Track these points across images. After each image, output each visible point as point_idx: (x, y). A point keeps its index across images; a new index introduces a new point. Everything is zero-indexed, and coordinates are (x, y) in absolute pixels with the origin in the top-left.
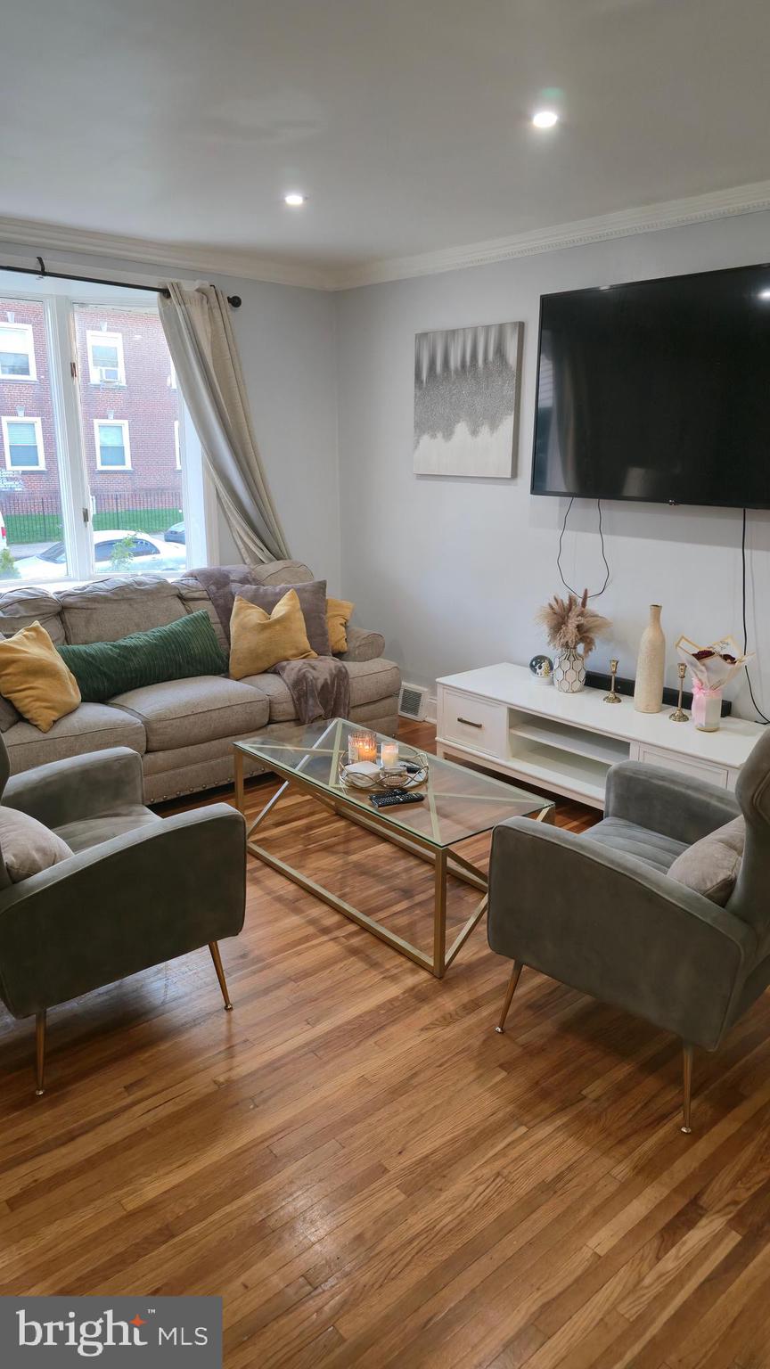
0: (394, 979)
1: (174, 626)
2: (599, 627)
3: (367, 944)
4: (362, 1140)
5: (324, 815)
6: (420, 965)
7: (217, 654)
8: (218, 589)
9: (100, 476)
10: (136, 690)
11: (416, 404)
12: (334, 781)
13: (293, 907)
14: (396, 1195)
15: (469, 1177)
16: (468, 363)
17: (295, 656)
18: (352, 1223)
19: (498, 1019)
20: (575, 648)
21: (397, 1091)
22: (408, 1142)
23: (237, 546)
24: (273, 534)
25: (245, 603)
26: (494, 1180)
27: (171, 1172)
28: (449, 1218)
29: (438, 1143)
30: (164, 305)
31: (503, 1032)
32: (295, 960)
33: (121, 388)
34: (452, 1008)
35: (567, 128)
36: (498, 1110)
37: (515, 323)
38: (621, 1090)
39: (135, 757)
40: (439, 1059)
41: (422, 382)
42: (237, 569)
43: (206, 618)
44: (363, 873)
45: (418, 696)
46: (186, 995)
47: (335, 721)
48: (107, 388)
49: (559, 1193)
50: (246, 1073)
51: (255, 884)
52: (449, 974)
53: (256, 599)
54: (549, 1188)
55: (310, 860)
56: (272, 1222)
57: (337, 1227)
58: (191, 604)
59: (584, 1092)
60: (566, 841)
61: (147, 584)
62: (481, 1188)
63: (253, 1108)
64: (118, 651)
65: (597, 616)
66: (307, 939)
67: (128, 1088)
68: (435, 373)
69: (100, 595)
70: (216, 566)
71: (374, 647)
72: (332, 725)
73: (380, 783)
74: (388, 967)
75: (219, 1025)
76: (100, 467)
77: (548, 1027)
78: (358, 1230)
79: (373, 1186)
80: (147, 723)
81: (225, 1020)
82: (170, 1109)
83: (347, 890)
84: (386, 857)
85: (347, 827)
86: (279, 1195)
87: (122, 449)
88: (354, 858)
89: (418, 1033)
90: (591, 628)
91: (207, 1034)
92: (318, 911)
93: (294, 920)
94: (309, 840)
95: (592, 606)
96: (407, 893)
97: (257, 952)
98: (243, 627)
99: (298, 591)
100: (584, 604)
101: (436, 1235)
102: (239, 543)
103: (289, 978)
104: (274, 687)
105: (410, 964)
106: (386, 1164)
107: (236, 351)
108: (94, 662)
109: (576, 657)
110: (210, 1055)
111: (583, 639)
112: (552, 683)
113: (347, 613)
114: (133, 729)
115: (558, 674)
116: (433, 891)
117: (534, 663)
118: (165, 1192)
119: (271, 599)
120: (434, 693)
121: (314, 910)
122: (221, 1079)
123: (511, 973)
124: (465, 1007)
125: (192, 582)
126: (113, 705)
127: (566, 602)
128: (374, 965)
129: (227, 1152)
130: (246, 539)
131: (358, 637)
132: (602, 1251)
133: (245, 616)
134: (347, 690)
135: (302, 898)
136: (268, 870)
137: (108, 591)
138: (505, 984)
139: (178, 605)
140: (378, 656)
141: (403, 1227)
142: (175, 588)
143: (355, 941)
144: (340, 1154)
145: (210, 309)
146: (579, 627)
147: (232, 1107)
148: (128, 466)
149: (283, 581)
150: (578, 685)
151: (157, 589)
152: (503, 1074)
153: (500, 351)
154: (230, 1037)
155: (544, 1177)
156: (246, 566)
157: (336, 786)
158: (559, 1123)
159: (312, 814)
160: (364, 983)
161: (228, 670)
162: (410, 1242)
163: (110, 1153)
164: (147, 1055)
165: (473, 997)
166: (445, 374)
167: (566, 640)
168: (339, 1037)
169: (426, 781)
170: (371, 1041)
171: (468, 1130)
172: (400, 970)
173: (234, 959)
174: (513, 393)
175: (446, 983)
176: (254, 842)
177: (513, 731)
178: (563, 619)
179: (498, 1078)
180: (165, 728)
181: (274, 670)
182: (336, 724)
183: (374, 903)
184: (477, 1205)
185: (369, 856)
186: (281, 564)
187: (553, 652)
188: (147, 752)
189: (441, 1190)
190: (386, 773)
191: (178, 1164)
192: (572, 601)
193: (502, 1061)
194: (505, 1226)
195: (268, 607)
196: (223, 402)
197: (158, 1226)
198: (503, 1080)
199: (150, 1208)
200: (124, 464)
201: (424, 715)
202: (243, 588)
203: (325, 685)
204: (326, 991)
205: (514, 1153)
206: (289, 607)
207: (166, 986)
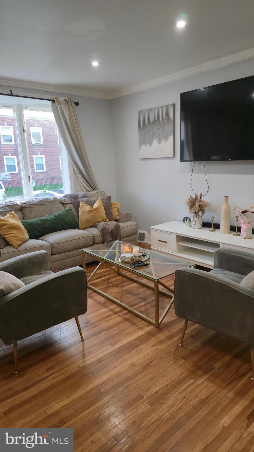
0: (141, 329)
1: (60, 212)
2: (206, 205)
3: (131, 317)
4: (133, 386)
5: (114, 274)
6: (150, 323)
7: (75, 222)
8: (74, 200)
9: (36, 174)
10: (48, 234)
11: (139, 135)
12: (117, 260)
13: (104, 305)
14: (147, 406)
15: (174, 398)
16: (156, 119)
17: (101, 221)
18: (131, 417)
19: (180, 341)
20: (198, 213)
21: (145, 368)
22: (150, 386)
23: (81, 186)
24: (92, 181)
25: (84, 204)
26: (183, 400)
27: (63, 400)
28: (167, 414)
29: (161, 386)
30: (53, 105)
31: (182, 346)
32: (106, 323)
33: (41, 145)
34: (163, 338)
35: (189, 27)
36: (183, 373)
37: (172, 104)
38: (227, 365)
39: (47, 253)
40: (159, 356)
41: (141, 127)
42: (81, 194)
43: (71, 210)
44: (128, 293)
45: (144, 234)
46: (68, 337)
47: (116, 241)
48: (37, 145)
49: (207, 404)
50: (90, 363)
51: (91, 298)
52: (161, 326)
53: (87, 203)
54: (204, 402)
55: (109, 290)
56: (101, 417)
57: (126, 419)
58: (65, 205)
59: (214, 366)
60: (202, 274)
61: (50, 199)
62: (178, 403)
63: (93, 376)
64: (41, 221)
65: (205, 202)
66: (110, 316)
67: (47, 370)
68: (145, 124)
69: (35, 203)
70: (74, 193)
71: (128, 217)
72: (116, 242)
73: (133, 260)
74: (139, 324)
75: (79, 347)
76: (36, 171)
77: (198, 344)
78: (133, 420)
79: (138, 403)
80: (51, 245)
81: (81, 345)
82: (62, 377)
83: (123, 299)
84: (136, 288)
85: (122, 278)
86: (104, 407)
87: (43, 165)
88: (125, 288)
89: (151, 347)
90: (204, 206)
91: (75, 350)
92: (113, 306)
93: (105, 310)
94: (109, 283)
95: (203, 199)
96: (144, 299)
97: (92, 321)
98: (83, 212)
99: (102, 199)
100: (201, 198)
101: (163, 420)
102: (81, 185)
103: (104, 329)
104: (95, 232)
105: (146, 323)
106: (142, 394)
107: (78, 120)
108: (33, 225)
109: (199, 216)
110: (76, 357)
111: (201, 210)
112: (191, 226)
113: (119, 207)
114: (47, 247)
115: (193, 223)
116: (154, 298)
117: (184, 220)
118: (61, 407)
119: (92, 202)
120: (150, 233)
121: (112, 306)
122: (81, 366)
123: (183, 325)
124: (167, 337)
125: (66, 198)
126: (40, 239)
127: (194, 197)
128: (134, 324)
129: (84, 392)
130: (83, 184)
131: (123, 214)
132: (226, 425)
133: (84, 208)
134: (120, 232)
135: (108, 302)
136: (95, 293)
137: (37, 202)
138: (182, 329)
139: (61, 206)
140: (130, 221)
141: (150, 418)
142: (60, 200)
143: (127, 316)
144: (125, 391)
145: (69, 106)
146: (200, 206)
147: (85, 376)
148: (45, 170)
149: (96, 197)
150: (200, 226)
151: (53, 200)
152: (183, 361)
153: (167, 114)
154: (83, 351)
155: (201, 398)
156: (84, 193)
157: (118, 262)
158: (205, 378)
159: (109, 274)
160: (131, 330)
161: (79, 227)
162: (153, 423)
163: (41, 393)
164: (54, 358)
165: (170, 334)
166: (149, 124)
167: (195, 210)
168: (123, 349)
169: (149, 259)
170: (134, 351)
171: (172, 382)
172: (143, 325)
173: (84, 324)
174: (172, 128)
175: (160, 329)
176: (90, 284)
177: (178, 243)
178: (194, 203)
179: (181, 362)
180: (57, 246)
181: (94, 226)
182: (116, 243)
183: (133, 303)
184: (177, 409)
185: (130, 287)
186: (95, 192)
187: (191, 215)
188: (52, 255)
189: (163, 404)
190: (135, 256)
191: (66, 397)
192: (196, 197)
193: (182, 356)
194: (189, 416)
195: (92, 205)
196: (74, 138)
197: (60, 420)
198: (183, 363)
199: (56, 413)
200: (44, 170)
201: (146, 241)
202: (83, 199)
203: (112, 230)
204: (117, 334)
205: (190, 389)
206: (99, 205)
207: (60, 334)
